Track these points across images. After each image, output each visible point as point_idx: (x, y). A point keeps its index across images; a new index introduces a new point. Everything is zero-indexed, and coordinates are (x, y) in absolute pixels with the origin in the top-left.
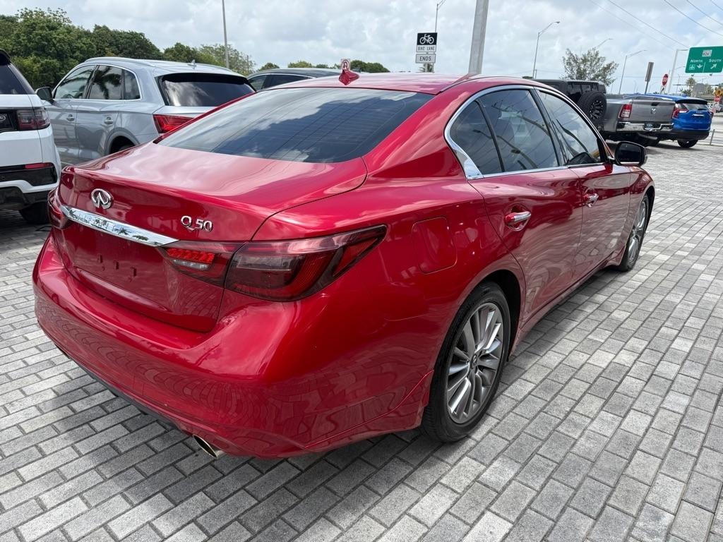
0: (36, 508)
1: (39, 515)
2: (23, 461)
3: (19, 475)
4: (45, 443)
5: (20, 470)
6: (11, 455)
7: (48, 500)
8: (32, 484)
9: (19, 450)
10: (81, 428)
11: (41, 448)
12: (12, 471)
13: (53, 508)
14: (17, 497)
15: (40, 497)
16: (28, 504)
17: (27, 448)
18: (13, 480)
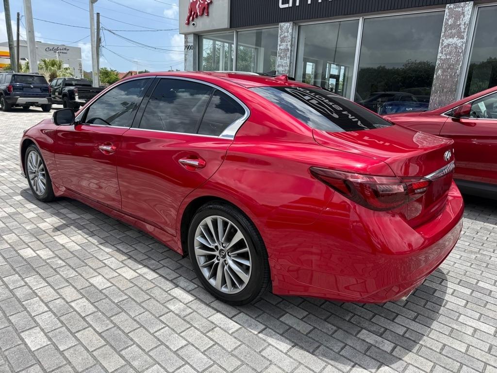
0: (478, 333)
1: (480, 330)
2: (457, 353)
3: (467, 350)
4: (435, 349)
5: (464, 351)
6: (457, 361)
7: (470, 331)
8: (467, 342)
9: (450, 360)
10: (410, 337)
11: (440, 350)
12: (467, 354)
13: (473, 327)
14: (480, 344)
15: (471, 334)
16: (478, 337)
17: (447, 356)
18: (472, 351)
